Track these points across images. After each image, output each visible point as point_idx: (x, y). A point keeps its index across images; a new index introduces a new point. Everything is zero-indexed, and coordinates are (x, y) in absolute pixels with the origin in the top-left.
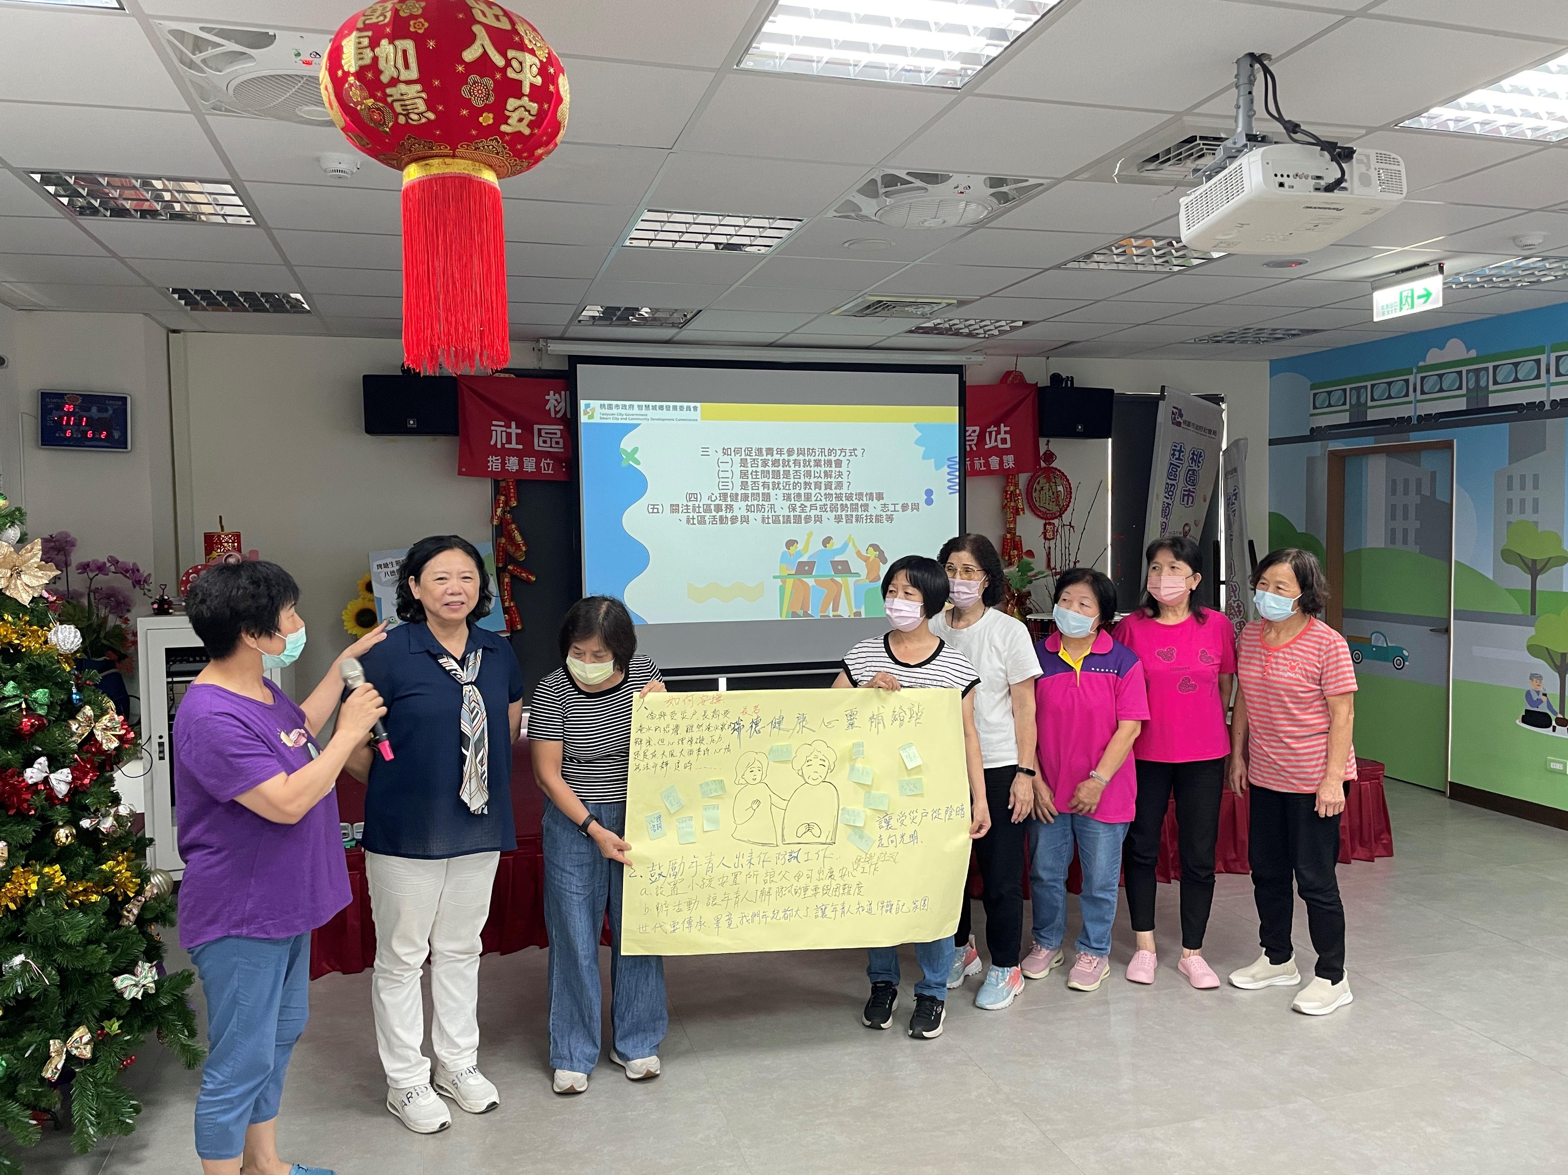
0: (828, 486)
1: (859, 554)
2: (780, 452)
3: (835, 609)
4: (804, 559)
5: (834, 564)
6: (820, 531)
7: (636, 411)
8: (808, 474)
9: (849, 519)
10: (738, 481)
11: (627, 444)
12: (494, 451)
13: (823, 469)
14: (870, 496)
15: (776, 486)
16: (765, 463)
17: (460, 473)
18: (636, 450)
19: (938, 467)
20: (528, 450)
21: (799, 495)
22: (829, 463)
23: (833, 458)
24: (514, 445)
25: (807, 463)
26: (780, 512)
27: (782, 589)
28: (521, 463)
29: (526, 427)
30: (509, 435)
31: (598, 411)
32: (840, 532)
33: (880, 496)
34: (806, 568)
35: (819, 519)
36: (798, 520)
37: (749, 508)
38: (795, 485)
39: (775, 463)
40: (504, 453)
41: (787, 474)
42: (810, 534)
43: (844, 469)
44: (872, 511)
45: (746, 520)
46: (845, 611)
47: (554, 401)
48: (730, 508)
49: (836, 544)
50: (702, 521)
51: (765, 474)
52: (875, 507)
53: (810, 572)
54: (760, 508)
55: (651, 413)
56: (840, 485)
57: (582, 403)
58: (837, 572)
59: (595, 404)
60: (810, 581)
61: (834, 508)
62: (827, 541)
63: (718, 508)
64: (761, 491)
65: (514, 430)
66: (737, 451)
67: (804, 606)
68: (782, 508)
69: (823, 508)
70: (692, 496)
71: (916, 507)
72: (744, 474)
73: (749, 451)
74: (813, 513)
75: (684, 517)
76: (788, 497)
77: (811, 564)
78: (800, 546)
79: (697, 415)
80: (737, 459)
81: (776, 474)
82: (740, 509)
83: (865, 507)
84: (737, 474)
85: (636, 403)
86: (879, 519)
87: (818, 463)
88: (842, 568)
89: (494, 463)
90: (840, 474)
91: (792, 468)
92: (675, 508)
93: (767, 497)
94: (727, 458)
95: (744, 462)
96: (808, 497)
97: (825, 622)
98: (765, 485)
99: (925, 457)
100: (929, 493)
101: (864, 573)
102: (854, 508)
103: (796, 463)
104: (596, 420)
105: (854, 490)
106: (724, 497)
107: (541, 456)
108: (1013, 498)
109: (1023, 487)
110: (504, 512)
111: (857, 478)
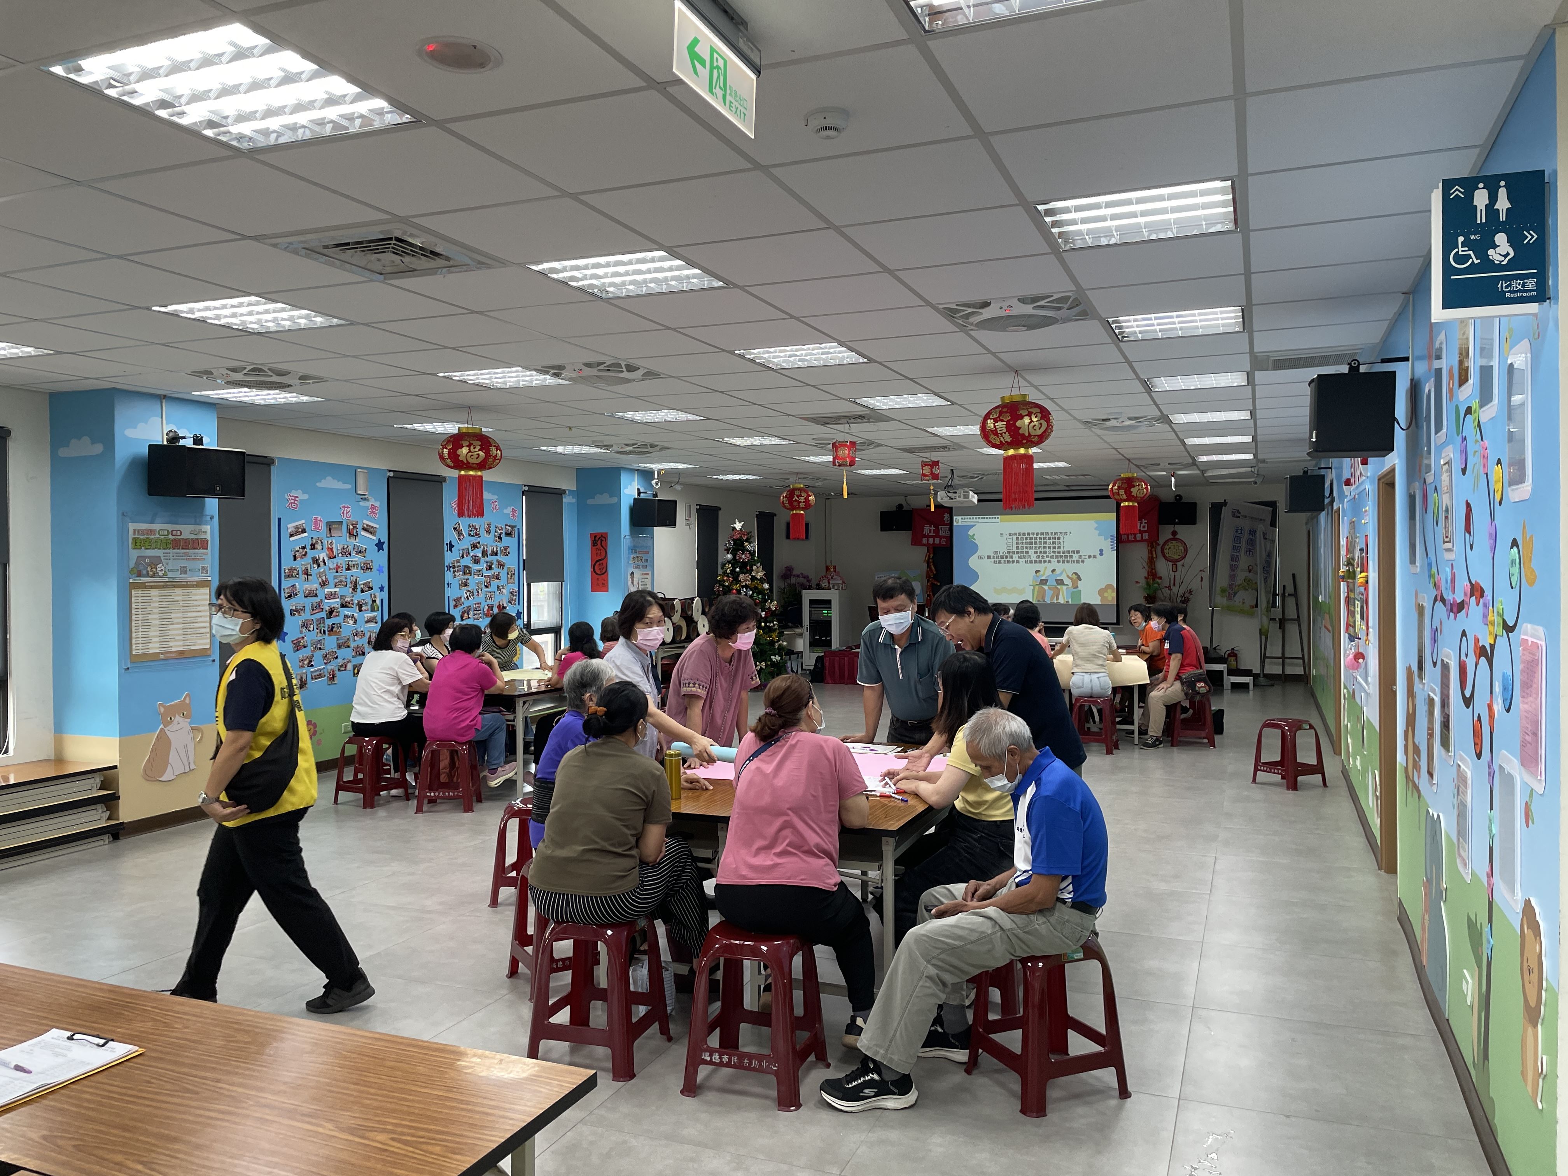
0: (1054, 548)
1: (1068, 576)
2: (1033, 534)
3: (1057, 599)
4: (1043, 578)
5: (1057, 580)
6: (1050, 567)
7: (975, 520)
8: (1045, 543)
9: (1064, 562)
10: (1015, 546)
11: (971, 533)
12: (925, 536)
13: (1052, 541)
14: (1073, 552)
15: (1031, 548)
16: (1026, 539)
17: (912, 545)
18: (974, 535)
19: (1105, 539)
20: (937, 536)
21: (1041, 552)
22: (1055, 538)
23: (1056, 536)
24: (932, 534)
25: (1045, 538)
26: (1032, 558)
27: (1033, 590)
28: (934, 541)
29: (936, 526)
30: (930, 530)
31: (960, 521)
32: (1059, 567)
33: (1078, 552)
34: (1044, 582)
35: (1050, 562)
36: (1040, 562)
37: (1019, 557)
38: (1040, 548)
39: (1031, 539)
40: (928, 537)
41: (1036, 543)
42: (1046, 568)
43: (1061, 541)
44: (1074, 558)
45: (1018, 562)
46: (1061, 601)
47: (947, 516)
48: (1011, 557)
49: (1058, 572)
50: (1000, 562)
51: (1027, 543)
52: (1076, 557)
53: (1046, 584)
54: (1024, 557)
55: (980, 520)
56: (1059, 547)
57: (955, 518)
58: (1058, 584)
59: (959, 518)
60: (1046, 587)
61: (1057, 557)
62: (1053, 571)
63: (1007, 557)
64: (1025, 550)
65: (933, 528)
66: (1015, 534)
67: (1043, 597)
68: (1034, 557)
69: (1052, 557)
70: (996, 552)
71: (1095, 557)
72: (1017, 543)
73: (1020, 534)
74: (1047, 559)
75: (993, 561)
76: (1036, 553)
77: (1046, 580)
78: (1041, 573)
79: (999, 520)
80: (1015, 537)
81: (1031, 543)
82: (1015, 557)
83: (1071, 557)
84: (1015, 543)
85: (975, 517)
86: (1077, 562)
87: (1050, 538)
88: (1060, 582)
89: (924, 541)
90: (1060, 543)
91: (1038, 541)
92: (989, 557)
93: (1027, 552)
94: (1010, 537)
95: (1017, 539)
96: (1045, 552)
97: (1052, 604)
98: (1026, 548)
99: (1099, 535)
100: (1101, 551)
101: (1070, 585)
102: (1066, 556)
103: (1040, 538)
104: (960, 524)
105: (1066, 549)
106: (1009, 552)
107: (941, 537)
108: (1151, 552)
109: (1159, 549)
110: (929, 558)
111: (1068, 544)
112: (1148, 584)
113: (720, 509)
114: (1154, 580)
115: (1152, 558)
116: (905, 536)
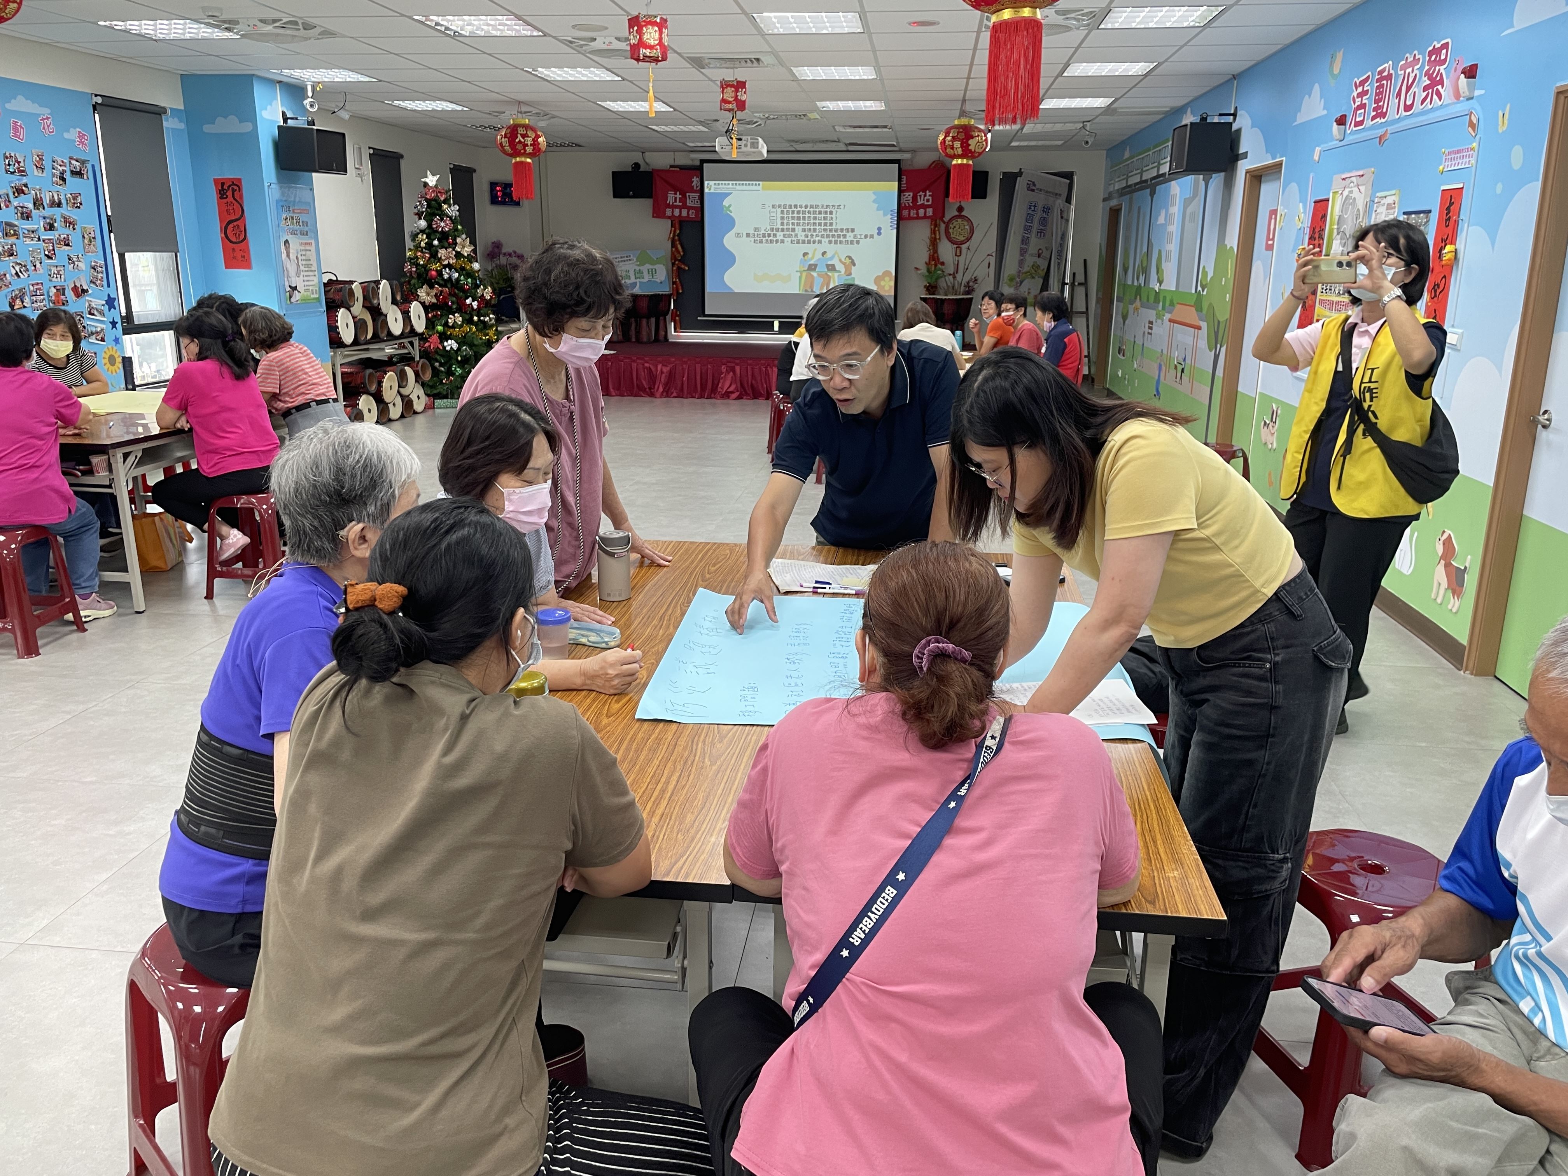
0: (825, 224)
1: (840, 261)
2: (801, 206)
4: (812, 262)
5: (828, 266)
7: (730, 186)
8: (815, 218)
9: (836, 242)
10: (779, 222)
11: (726, 203)
12: (668, 206)
13: (823, 215)
14: (847, 230)
15: (798, 224)
16: (793, 212)
17: (653, 217)
18: (730, 206)
19: (885, 215)
20: (684, 206)
21: (810, 230)
22: (826, 212)
23: (828, 210)
24: (678, 203)
26: (800, 238)
27: (800, 278)
28: (680, 212)
29: (683, 194)
30: (676, 198)
31: (713, 186)
33: (853, 230)
34: (812, 267)
37: (784, 236)
38: (808, 224)
39: (798, 212)
40: (673, 207)
41: (804, 218)
42: (815, 250)
43: (834, 216)
44: (848, 238)
45: (783, 241)
47: (696, 181)
48: (775, 235)
49: (828, 255)
50: (761, 242)
51: (793, 218)
52: (850, 236)
53: (814, 270)
54: (790, 236)
55: (738, 187)
56: (831, 224)
57: (706, 183)
58: (829, 270)
59: (712, 183)
60: (815, 274)
61: (828, 236)
62: (824, 253)
63: (769, 235)
64: (791, 227)
65: (678, 196)
66: (779, 206)
67: (812, 287)
68: (801, 236)
69: (822, 236)
70: (756, 229)
71: (872, 236)
72: (782, 218)
73: (785, 206)
74: (817, 239)
75: (752, 239)
76: (804, 230)
77: (816, 265)
78: (810, 256)
79: (760, 188)
80: (779, 210)
81: (799, 218)
82: (780, 237)
83: (845, 236)
84: (779, 218)
85: (731, 182)
86: (852, 242)
87: (820, 213)
88: (831, 268)
89: (669, 212)
90: (832, 219)
91: (807, 215)
92: (748, 235)
93: (793, 230)
94: (774, 210)
95: (782, 212)
96: (815, 230)
98: (793, 224)
99: (878, 209)
100: (879, 229)
101: (843, 271)
102: (839, 236)
103: (809, 212)
104: (712, 191)
105: (839, 227)
106: (772, 230)
107: (689, 208)
108: (933, 232)
109: (943, 226)
110: (674, 236)
111: (841, 221)
112: (929, 271)
113: (402, 157)
114: (936, 265)
115: (935, 239)
116: (645, 205)
